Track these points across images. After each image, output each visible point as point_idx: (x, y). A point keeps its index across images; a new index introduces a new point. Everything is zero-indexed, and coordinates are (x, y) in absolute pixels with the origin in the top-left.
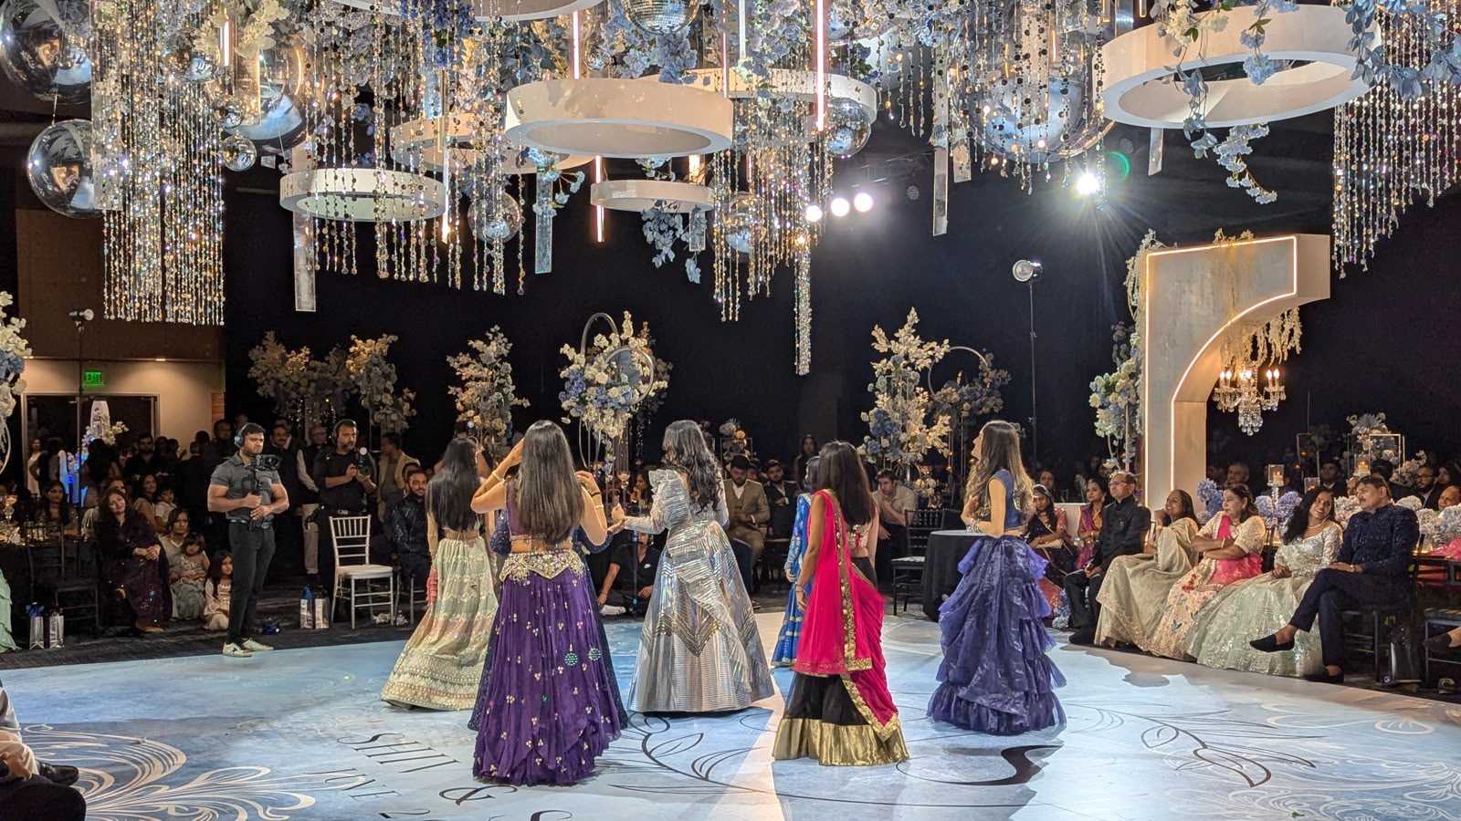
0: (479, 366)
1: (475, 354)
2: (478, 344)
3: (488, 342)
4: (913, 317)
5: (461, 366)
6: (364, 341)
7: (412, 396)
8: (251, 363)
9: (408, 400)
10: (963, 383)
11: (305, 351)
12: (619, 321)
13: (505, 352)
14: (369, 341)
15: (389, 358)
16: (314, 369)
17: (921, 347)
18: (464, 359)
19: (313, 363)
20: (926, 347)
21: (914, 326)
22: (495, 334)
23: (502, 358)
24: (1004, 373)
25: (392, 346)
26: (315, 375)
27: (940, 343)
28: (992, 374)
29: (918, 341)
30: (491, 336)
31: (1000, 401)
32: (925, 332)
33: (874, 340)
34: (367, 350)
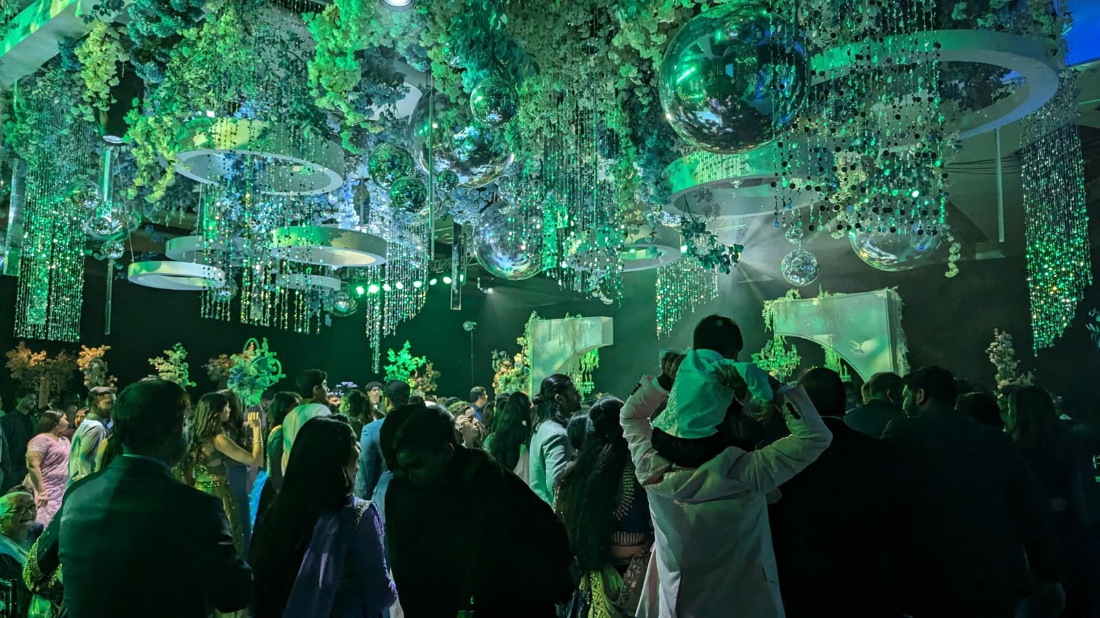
0: (169, 364)
1: (166, 358)
2: (169, 353)
3: (175, 352)
4: (407, 345)
5: (159, 364)
6: (90, 349)
7: (116, 379)
8: (8, 359)
9: (113, 382)
10: (418, 377)
11: (44, 353)
12: (261, 342)
13: (184, 357)
14: (93, 349)
15: (104, 358)
16: (49, 363)
17: (411, 359)
18: (160, 360)
19: (49, 360)
20: (413, 360)
21: (408, 349)
22: (178, 347)
23: (182, 361)
24: (437, 372)
25: (107, 352)
26: (50, 367)
27: (421, 358)
28: (433, 372)
29: (410, 357)
30: (175, 348)
31: (436, 386)
32: (414, 353)
33: (388, 355)
34: (91, 354)
